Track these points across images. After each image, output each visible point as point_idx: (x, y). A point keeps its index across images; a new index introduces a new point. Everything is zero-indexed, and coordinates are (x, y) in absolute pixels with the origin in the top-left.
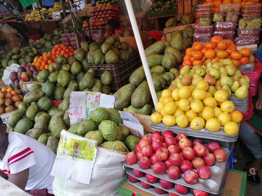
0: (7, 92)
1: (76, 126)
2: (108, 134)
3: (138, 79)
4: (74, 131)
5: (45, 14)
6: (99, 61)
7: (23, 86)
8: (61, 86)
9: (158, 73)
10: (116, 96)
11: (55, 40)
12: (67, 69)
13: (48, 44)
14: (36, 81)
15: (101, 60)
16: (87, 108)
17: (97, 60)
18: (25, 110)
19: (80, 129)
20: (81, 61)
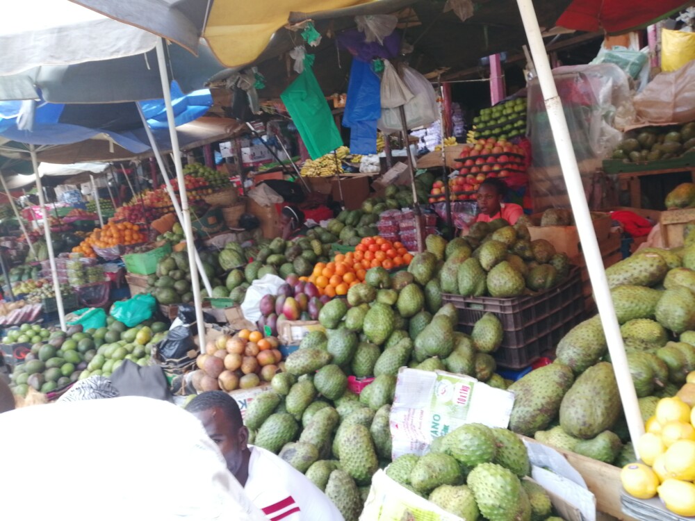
0: (248, 341)
1: (408, 463)
2: (493, 505)
3: (584, 352)
4: (401, 475)
5: (344, 161)
6: (472, 288)
7: (285, 329)
8: (371, 342)
9: (643, 341)
10: (517, 393)
11: (364, 225)
12: (390, 302)
13: (347, 234)
14: (314, 322)
15: (475, 286)
16: (436, 415)
17: (466, 283)
18: (286, 393)
19: (419, 476)
20: (423, 284)
